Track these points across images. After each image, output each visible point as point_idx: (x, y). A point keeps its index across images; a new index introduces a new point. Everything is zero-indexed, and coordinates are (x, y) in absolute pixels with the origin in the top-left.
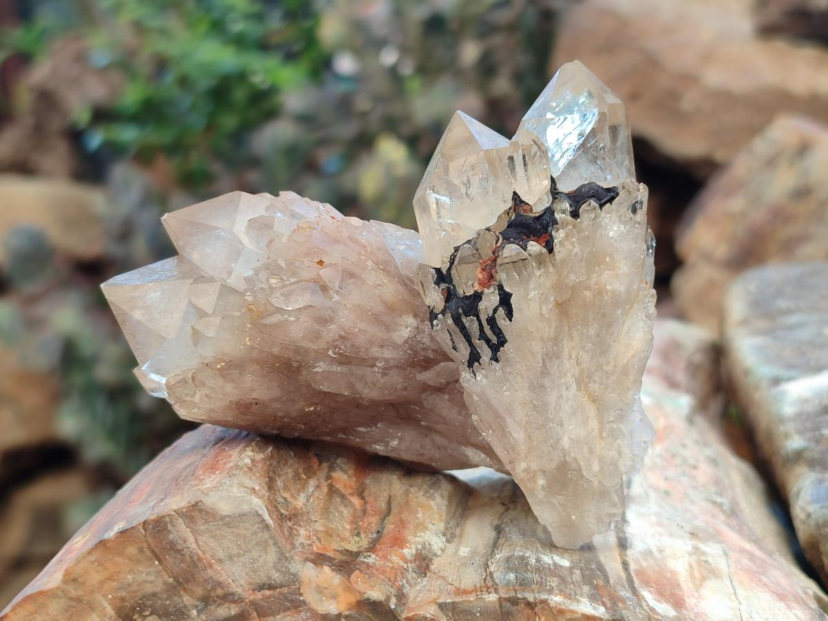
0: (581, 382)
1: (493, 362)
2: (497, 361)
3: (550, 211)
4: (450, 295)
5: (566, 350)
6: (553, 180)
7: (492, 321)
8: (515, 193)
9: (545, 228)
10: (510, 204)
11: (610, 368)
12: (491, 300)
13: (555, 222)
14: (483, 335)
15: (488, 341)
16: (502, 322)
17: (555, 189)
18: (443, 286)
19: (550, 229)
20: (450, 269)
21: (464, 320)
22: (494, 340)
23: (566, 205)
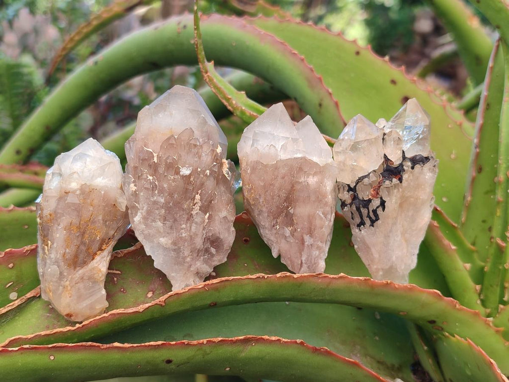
0: (403, 234)
1: (371, 227)
2: (373, 226)
3: (401, 165)
4: (355, 198)
5: (399, 221)
6: (403, 152)
7: (375, 212)
8: (385, 155)
9: (399, 173)
10: (383, 160)
11: (414, 228)
12: (376, 203)
13: (404, 170)
14: (369, 216)
15: (370, 218)
16: (380, 211)
17: (405, 156)
18: (351, 193)
19: (401, 173)
20: (355, 186)
21: (362, 209)
22: (374, 218)
23: (409, 164)
